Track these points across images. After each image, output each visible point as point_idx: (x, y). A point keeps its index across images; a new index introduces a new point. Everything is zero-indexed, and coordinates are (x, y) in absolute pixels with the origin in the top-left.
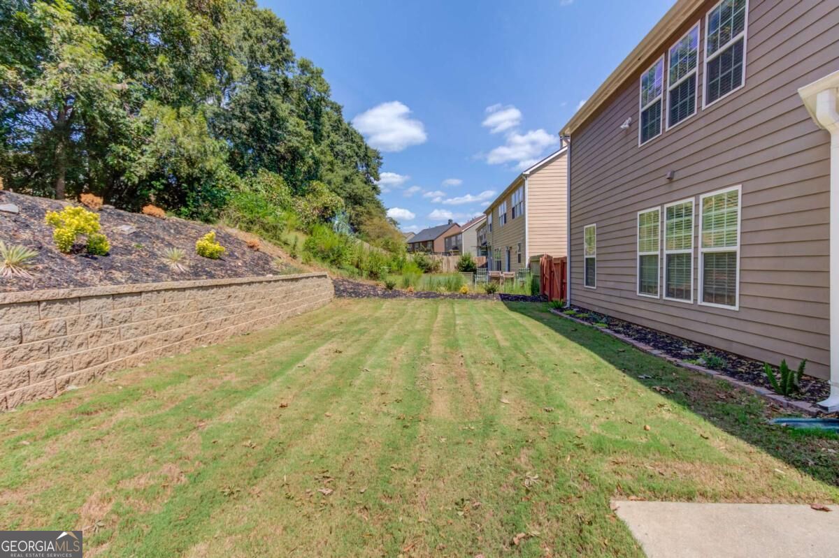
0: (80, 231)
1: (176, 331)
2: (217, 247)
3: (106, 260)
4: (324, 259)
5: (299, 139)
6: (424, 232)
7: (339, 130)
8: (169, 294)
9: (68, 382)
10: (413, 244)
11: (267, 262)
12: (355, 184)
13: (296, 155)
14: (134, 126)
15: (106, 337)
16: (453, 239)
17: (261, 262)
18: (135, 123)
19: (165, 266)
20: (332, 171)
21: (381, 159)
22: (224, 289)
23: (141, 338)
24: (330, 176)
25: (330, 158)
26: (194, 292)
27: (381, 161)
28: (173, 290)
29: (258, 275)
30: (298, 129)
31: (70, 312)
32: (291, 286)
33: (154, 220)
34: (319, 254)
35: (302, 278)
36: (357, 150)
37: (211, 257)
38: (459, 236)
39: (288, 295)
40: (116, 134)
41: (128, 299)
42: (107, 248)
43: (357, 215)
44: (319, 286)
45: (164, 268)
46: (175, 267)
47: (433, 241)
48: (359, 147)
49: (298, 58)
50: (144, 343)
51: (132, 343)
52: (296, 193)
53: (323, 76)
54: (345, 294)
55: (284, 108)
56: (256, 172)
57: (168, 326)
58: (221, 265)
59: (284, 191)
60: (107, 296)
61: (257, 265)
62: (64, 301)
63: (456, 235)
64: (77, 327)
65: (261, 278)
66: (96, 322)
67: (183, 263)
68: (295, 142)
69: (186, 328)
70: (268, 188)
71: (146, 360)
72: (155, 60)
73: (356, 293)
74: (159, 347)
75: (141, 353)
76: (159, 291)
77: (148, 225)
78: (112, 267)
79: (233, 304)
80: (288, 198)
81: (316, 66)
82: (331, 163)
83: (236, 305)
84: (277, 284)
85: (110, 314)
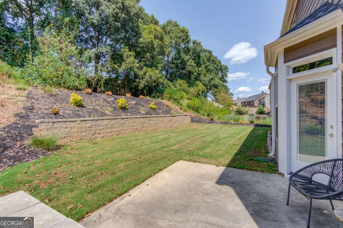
0: (122, 104)
1: (135, 127)
2: (155, 106)
3: (127, 111)
4: (193, 109)
5: (191, 67)
6: (250, 97)
7: (210, 60)
8: (134, 119)
9: (113, 135)
10: (245, 102)
11: (170, 111)
12: (215, 80)
13: (190, 73)
14: (140, 74)
15: (120, 127)
16: (262, 100)
17: (168, 111)
18: (141, 73)
19: (140, 112)
20: (205, 76)
21: (228, 69)
22: (149, 118)
23: (127, 128)
24: (204, 78)
25: (205, 72)
26: (140, 119)
27: (228, 70)
28: (135, 118)
29: (165, 114)
30: (191, 64)
31: (115, 121)
32: (172, 118)
33: (141, 99)
34: (192, 108)
35: (176, 116)
36: (216, 67)
37: (153, 109)
38: (264, 99)
39: (170, 120)
40: (136, 76)
41: (125, 119)
42: (128, 108)
43: (215, 92)
44: (184, 118)
45: (139, 113)
46: (142, 112)
47: (253, 101)
48: (217, 66)
49: (192, 40)
50: (128, 129)
51: (125, 129)
52: (190, 86)
53: (201, 44)
54: (194, 122)
55: (186, 58)
56: (177, 80)
57: (134, 126)
58: (155, 112)
59: (185, 86)
60: (121, 119)
61: (167, 111)
62: (114, 119)
63: (263, 98)
64: (116, 124)
65: (166, 115)
66: (119, 124)
67: (144, 111)
68: (189, 68)
69: (138, 127)
70: (180, 85)
71: (128, 133)
72: (146, 55)
73: (199, 121)
74: (131, 130)
75: (127, 131)
76: (132, 118)
77: (139, 101)
78: (128, 112)
79: (151, 122)
80: (187, 88)
81: (198, 41)
82: (205, 74)
83: (152, 122)
84: (166, 117)
85: (122, 122)
